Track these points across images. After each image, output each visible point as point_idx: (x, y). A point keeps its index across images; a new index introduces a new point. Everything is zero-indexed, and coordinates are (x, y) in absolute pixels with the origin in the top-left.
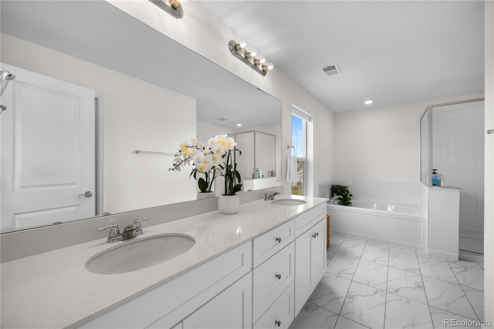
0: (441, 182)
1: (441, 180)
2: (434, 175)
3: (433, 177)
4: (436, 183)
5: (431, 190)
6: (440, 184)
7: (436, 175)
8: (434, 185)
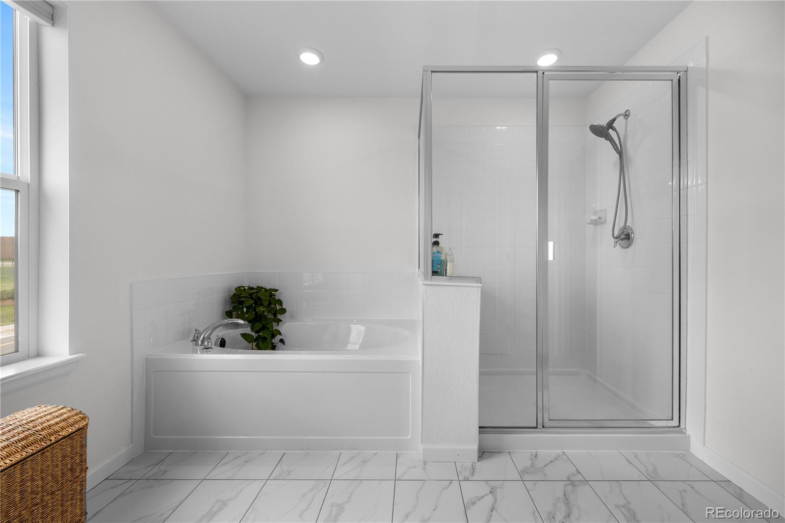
0: (448, 264)
1: (448, 260)
2: (435, 249)
3: (433, 253)
4: (438, 269)
5: (429, 287)
6: (446, 270)
7: (439, 249)
8: (435, 273)
